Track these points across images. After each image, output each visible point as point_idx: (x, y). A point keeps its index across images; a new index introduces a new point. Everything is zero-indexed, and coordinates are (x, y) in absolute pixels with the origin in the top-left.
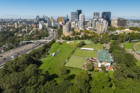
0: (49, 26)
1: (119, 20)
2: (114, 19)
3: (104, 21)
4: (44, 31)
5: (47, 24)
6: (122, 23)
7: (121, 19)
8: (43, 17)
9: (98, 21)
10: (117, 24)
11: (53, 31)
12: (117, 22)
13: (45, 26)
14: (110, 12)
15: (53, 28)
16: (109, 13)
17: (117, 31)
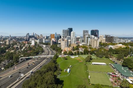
0: (40, 43)
2: (101, 36)
3: (95, 38)
4: (36, 47)
5: (38, 41)
6: (110, 39)
7: (108, 36)
8: (33, 35)
9: (90, 37)
10: (105, 40)
11: (46, 47)
12: (105, 38)
13: (36, 43)
14: (97, 30)
15: (44, 44)
17: (110, 46)
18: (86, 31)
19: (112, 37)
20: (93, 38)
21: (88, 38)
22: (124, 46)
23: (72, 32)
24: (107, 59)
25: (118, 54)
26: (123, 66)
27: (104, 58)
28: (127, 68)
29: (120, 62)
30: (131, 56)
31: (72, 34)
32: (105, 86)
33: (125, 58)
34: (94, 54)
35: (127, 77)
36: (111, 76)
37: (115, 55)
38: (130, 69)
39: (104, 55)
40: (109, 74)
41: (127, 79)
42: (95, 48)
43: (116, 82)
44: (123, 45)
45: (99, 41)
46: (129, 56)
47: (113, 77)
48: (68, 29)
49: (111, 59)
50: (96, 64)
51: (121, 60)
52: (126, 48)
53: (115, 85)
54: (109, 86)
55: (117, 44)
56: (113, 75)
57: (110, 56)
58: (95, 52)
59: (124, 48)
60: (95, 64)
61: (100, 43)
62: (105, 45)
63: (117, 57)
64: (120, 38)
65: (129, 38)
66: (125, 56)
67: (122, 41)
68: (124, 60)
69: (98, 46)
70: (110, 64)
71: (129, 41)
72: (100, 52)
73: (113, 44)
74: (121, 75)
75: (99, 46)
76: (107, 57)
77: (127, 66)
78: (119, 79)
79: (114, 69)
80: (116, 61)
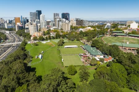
1: (77, 20)
2: (72, 19)
3: (66, 21)
6: (80, 22)
9: (61, 21)
10: (76, 23)
12: (76, 22)
16: (68, 14)
17: (81, 29)
18: (57, 14)
19: (82, 20)
20: (64, 21)
21: (59, 21)
22: (92, 29)
23: (41, 16)
24: (78, 41)
25: (87, 36)
26: (92, 46)
27: (75, 41)
28: (95, 48)
29: (89, 44)
30: (98, 37)
31: (42, 18)
32: (78, 66)
33: (93, 39)
34: (66, 38)
35: (95, 56)
36: (82, 57)
37: (85, 37)
38: (97, 48)
39: (75, 38)
40: (80, 55)
41: (95, 57)
42: (67, 32)
43: (86, 61)
44: (91, 27)
45: (70, 24)
46: (97, 37)
47: (84, 57)
48: (37, 11)
49: (81, 41)
50: (69, 47)
51: (90, 41)
52: (94, 30)
53: (86, 64)
54: (81, 66)
55: (86, 27)
56: (84, 55)
57: (80, 39)
58: (67, 36)
59: (93, 30)
60: (67, 47)
61: (71, 26)
62: (76, 28)
63: (87, 39)
64: (89, 22)
65: (97, 22)
66: (93, 38)
67: (91, 24)
68: (93, 41)
69: (69, 30)
70: (81, 46)
71: (97, 24)
72: (71, 35)
73: (83, 27)
74: (91, 54)
75: (71, 30)
76: (78, 40)
77: (95, 46)
78: (89, 58)
79: (85, 50)
80: (86, 43)
